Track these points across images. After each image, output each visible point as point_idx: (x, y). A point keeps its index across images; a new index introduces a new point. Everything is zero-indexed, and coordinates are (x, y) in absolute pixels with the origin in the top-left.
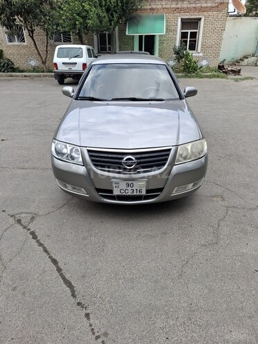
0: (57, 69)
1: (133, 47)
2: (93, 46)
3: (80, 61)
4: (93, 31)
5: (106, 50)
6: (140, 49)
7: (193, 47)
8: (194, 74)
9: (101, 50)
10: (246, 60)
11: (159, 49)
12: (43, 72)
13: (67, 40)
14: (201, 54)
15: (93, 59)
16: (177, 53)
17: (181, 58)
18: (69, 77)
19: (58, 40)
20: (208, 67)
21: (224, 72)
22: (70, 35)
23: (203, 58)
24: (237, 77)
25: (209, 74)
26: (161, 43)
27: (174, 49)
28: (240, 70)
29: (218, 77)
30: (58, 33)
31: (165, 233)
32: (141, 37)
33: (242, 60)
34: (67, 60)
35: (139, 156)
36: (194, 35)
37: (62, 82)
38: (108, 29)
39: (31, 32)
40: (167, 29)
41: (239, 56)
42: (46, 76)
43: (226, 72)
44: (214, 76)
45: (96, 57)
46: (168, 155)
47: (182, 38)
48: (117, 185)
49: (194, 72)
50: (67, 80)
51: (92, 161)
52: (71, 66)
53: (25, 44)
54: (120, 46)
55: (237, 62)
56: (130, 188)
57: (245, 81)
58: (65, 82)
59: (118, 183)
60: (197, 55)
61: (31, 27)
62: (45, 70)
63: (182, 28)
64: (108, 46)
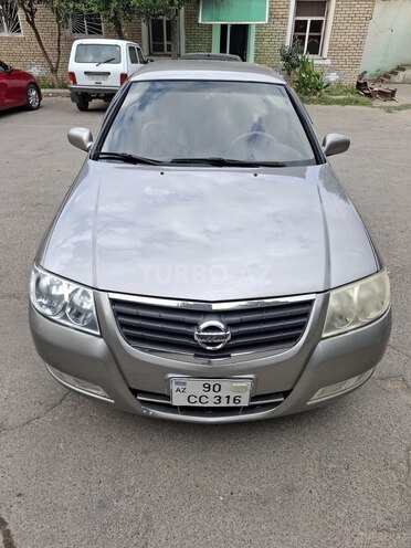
0: (75, 82)
1: (210, 45)
2: (140, 42)
3: (116, 69)
4: (140, 14)
5: (163, 51)
6: (223, 50)
7: (314, 48)
8: (314, 97)
9: (154, 50)
10: (401, 74)
11: (256, 51)
12: (53, 87)
13: (95, 31)
14: (328, 62)
15: (139, 65)
16: (286, 58)
17: (294, 67)
18: (98, 97)
19: (79, 30)
20: (339, 85)
21: (366, 94)
22: (99, 22)
23: (331, 69)
24: (388, 103)
25: (341, 97)
26: (259, 39)
27: (282, 51)
28: (394, 92)
29: (357, 103)
30: (79, 16)
31: (291, 490)
32: (224, 27)
33: (394, 73)
34: (92, 67)
35: (236, 319)
36: (317, 26)
37: (83, 107)
38: (167, 12)
39: (31, 14)
40: (270, 14)
41: (389, 66)
42: (59, 94)
43: (369, 95)
44: (349, 102)
45: (145, 62)
46: (306, 315)
47: (296, 31)
48: (180, 387)
49: (315, 94)
50: (93, 103)
51: (122, 325)
52: (100, 79)
53: (21, 35)
54: (187, 42)
55: (386, 76)
56: (211, 394)
57: (404, 112)
58: (90, 107)
59: (184, 384)
60: (321, 62)
61: (30, 5)
62: (56, 83)
63: (297, 14)
64: (166, 43)
